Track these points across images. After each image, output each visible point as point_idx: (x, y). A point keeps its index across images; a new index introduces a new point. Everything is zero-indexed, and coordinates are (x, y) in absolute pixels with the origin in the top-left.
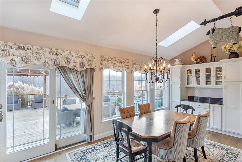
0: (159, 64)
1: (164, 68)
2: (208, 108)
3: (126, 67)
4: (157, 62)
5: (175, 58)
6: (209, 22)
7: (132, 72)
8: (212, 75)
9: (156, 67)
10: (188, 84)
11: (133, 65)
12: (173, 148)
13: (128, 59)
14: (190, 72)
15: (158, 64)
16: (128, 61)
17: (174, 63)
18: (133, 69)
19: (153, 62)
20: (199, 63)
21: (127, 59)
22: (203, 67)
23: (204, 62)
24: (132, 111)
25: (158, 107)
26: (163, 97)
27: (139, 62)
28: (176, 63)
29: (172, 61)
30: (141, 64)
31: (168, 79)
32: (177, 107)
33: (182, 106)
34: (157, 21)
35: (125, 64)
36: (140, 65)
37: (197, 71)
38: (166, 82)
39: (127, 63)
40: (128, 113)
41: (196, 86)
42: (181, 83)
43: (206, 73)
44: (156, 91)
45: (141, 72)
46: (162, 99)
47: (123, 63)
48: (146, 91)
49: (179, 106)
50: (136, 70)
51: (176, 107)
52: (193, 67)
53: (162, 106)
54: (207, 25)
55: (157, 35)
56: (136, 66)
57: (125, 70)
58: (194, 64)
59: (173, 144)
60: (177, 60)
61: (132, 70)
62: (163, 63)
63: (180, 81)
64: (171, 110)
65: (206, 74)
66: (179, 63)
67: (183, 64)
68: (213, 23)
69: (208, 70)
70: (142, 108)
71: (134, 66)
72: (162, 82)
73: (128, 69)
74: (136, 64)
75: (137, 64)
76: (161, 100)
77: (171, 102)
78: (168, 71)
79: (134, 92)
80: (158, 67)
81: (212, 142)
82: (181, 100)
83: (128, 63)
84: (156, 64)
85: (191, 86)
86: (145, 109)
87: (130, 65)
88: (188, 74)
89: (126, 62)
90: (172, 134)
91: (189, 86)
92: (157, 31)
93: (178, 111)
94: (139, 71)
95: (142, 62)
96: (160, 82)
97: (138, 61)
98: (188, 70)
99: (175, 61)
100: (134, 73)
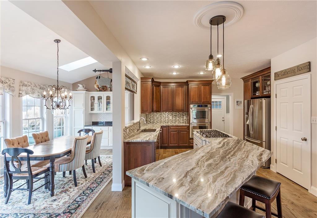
0: (61, 91)
1: (66, 96)
2: (108, 130)
3: (9, 89)
4: (58, 89)
5: (79, 82)
6: (97, 71)
7: (20, 95)
8: (111, 102)
9: (57, 94)
10: (92, 110)
11: (21, 86)
12: (74, 160)
13: (14, 79)
14: (93, 98)
15: (59, 92)
16: (14, 81)
17: (77, 88)
18: (20, 91)
19: (54, 89)
20: (101, 91)
21: (11, 79)
22: (104, 94)
23: (105, 91)
24: (25, 142)
25: (58, 137)
26: (64, 125)
27: (31, 84)
28: (79, 88)
29: (74, 86)
30: (34, 86)
31: (69, 105)
32: (80, 132)
33: (84, 130)
34: (58, 50)
35: (8, 85)
36: (32, 87)
37: (100, 98)
38: (68, 108)
39: (11, 84)
40: (19, 144)
41: (99, 112)
42: (84, 109)
43: (107, 100)
44: (54, 118)
45: (34, 96)
46: (63, 128)
47: (5, 83)
48: (40, 119)
49: (81, 131)
50: (27, 94)
51: (78, 132)
52: (96, 94)
53: (63, 135)
54: (96, 72)
55: (58, 64)
56: (27, 88)
57: (9, 93)
58: (97, 91)
59: (73, 157)
60: (80, 86)
61: (20, 93)
62: (64, 91)
63: (83, 107)
64: (74, 135)
65: (107, 102)
66: (82, 88)
67: (86, 91)
68: (99, 72)
69: (108, 98)
70: (38, 137)
71: (24, 88)
72: (64, 108)
73: (13, 91)
74: (26, 85)
75: (28, 86)
76: (61, 129)
77: (74, 129)
78: (70, 98)
79: (23, 121)
80: (59, 94)
81: (108, 156)
82: (85, 126)
83: (13, 83)
84: (57, 91)
85: (95, 112)
86: (42, 138)
87: (16, 86)
88: (91, 100)
89: (10, 82)
90: (73, 150)
91: (92, 112)
92: (58, 59)
93: (80, 135)
94: (30, 95)
95: (35, 84)
96: (62, 109)
97: (29, 82)
98: (91, 97)
99: (79, 86)
100: (23, 97)
